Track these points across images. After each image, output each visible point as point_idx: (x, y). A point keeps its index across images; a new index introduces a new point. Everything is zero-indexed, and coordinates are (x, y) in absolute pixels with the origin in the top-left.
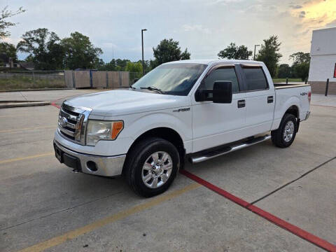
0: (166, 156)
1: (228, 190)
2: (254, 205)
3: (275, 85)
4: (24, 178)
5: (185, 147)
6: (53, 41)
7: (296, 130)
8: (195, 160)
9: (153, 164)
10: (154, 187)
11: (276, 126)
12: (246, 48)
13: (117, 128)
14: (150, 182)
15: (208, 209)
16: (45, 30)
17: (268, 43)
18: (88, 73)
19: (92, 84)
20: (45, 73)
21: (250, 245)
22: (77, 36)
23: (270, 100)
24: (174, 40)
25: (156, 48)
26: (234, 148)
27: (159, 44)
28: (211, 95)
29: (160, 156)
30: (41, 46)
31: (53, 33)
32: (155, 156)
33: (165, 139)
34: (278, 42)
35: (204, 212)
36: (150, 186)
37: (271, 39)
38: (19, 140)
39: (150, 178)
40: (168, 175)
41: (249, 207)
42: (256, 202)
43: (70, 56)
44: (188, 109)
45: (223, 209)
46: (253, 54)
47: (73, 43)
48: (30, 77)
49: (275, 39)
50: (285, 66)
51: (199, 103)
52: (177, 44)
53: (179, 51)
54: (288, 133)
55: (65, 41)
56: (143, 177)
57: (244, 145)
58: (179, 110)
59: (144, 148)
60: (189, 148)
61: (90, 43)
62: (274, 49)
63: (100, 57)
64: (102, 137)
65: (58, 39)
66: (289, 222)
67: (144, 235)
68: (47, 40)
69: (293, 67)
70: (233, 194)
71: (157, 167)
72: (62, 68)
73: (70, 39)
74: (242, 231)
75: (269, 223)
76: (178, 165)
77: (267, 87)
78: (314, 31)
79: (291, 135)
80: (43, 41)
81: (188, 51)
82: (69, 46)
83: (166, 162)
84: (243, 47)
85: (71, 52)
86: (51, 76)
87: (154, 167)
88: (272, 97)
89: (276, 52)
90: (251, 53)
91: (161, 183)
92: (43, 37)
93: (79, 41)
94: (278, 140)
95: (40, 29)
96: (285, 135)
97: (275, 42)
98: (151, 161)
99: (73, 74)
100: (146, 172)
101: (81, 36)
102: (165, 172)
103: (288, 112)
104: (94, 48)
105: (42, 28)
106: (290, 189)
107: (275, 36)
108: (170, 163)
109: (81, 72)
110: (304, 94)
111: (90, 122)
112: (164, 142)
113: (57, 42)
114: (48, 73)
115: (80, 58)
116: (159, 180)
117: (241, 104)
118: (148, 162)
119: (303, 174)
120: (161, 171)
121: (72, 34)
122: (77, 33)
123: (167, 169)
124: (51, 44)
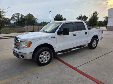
0: (47, 53)
1: (69, 63)
2: (76, 68)
3: (88, 28)
4: (5, 60)
5: (55, 50)
6: (22, 17)
7: (97, 43)
8: (58, 54)
9: (43, 55)
10: (44, 63)
11: (89, 42)
12: (86, 16)
13: (29, 44)
14: (42, 61)
15: (60, 69)
16: (19, 13)
17: (94, 14)
18: (32, 26)
19: (33, 30)
20: (19, 27)
21: (71, 81)
22: (29, 15)
23: (86, 33)
24: (61, 15)
26: (73, 50)
27: (56, 16)
29: (45, 53)
30: (18, 18)
31: (22, 14)
32: (44, 53)
34: (97, 13)
35: (59, 70)
36: (42, 62)
37: (95, 12)
38: (6, 49)
39: (42, 60)
41: (74, 69)
42: (77, 67)
43: (27, 21)
44: (55, 37)
45: (66, 70)
46: (89, 18)
47: (28, 17)
48: (15, 29)
49: (96, 12)
50: (101, 22)
51: (59, 35)
52: (62, 16)
54: (94, 44)
55: (25, 16)
56: (40, 60)
57: (77, 49)
58: (52, 38)
59: (39, 51)
60: (56, 50)
61: (34, 17)
63: (37, 21)
64: (25, 47)
65: (23, 16)
66: (87, 73)
67: (37, 78)
68: (20, 17)
69: (104, 21)
70: (71, 65)
71: (44, 56)
73: (27, 16)
74: (70, 76)
75: (79, 74)
76: (52, 56)
77: (85, 29)
78: (109, 9)
79: (96, 45)
80: (19, 17)
82: (27, 18)
83: (48, 55)
84: (85, 15)
85: (28, 20)
86: (21, 28)
87: (43, 56)
88: (87, 32)
89: (97, 17)
90: (88, 18)
91: (47, 61)
92: (18, 15)
93: (30, 16)
94: (90, 47)
95: (17, 13)
96: (93, 45)
97: (96, 13)
98: (42, 54)
99: (27, 27)
100: (41, 58)
101: (31, 15)
102: (48, 58)
103: (94, 37)
105: (18, 13)
106: (90, 63)
107: (96, 11)
109: (30, 26)
110: (100, 31)
111: (21, 42)
112: (46, 48)
113: (23, 17)
114: (21, 27)
115: (31, 22)
116: (46, 60)
117: (75, 35)
118: (41, 55)
119: (96, 58)
120: (46, 58)
121: (28, 14)
122: (29, 14)
123: (48, 57)
124: (21, 18)
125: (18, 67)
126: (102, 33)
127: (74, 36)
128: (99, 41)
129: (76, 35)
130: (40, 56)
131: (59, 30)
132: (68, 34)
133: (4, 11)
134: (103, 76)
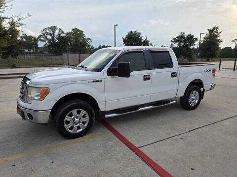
0: (83, 112)
1: (127, 137)
2: (139, 149)
5: (99, 107)
6: (60, 34)
7: (201, 96)
8: (106, 116)
9: (73, 117)
10: (75, 132)
11: (181, 94)
12: (193, 36)
13: (45, 92)
14: (71, 128)
15: (105, 149)
16: (55, 27)
17: (211, 31)
20: (55, 56)
23: (174, 75)
24: (138, 32)
25: (124, 37)
26: (141, 109)
27: (127, 34)
29: (79, 112)
30: (53, 38)
31: (60, 29)
32: (74, 112)
34: (219, 31)
35: (101, 151)
36: (71, 131)
37: (214, 28)
39: (70, 126)
40: (86, 125)
41: (135, 149)
42: (141, 147)
43: (71, 44)
44: (101, 81)
45: (115, 150)
46: (199, 40)
47: (73, 35)
48: (45, 58)
49: (217, 28)
51: (109, 77)
52: (140, 34)
53: (141, 39)
54: (193, 99)
55: (67, 34)
56: (66, 126)
57: (151, 107)
58: (93, 82)
59: (65, 106)
60: (102, 108)
61: (84, 35)
62: (216, 36)
64: (36, 98)
65: (63, 33)
67: (53, 162)
68: (56, 34)
69: (234, 49)
70: (129, 141)
71: (76, 120)
72: (66, 52)
73: (71, 32)
74: (118, 166)
75: (141, 161)
76: (94, 119)
79: (197, 101)
80: (54, 34)
81: (148, 39)
82: (70, 37)
83: (84, 116)
84: (190, 35)
85: (72, 41)
86: (58, 57)
87: (74, 119)
88: (175, 73)
89: (218, 38)
90: (196, 39)
91: (81, 130)
92: (54, 32)
93: (77, 34)
95: (52, 27)
96: (190, 100)
97: (217, 31)
98: (71, 115)
99: (68, 56)
100: (68, 122)
101: (78, 30)
102: (84, 123)
103: (192, 84)
104: (87, 38)
105: (53, 26)
106: (174, 140)
107: (217, 26)
108: (87, 117)
109: (73, 55)
110: (207, 71)
111: (29, 88)
112: (82, 102)
113: (63, 35)
114: (57, 55)
115: (77, 45)
116: (79, 128)
117: (147, 78)
118: (69, 116)
119: (190, 130)
120: (79, 122)
121: (72, 30)
122: (76, 28)
123: (85, 121)
124: (59, 37)
125: (24, 136)
126: (214, 75)
127: (145, 79)
128: (205, 93)
129: (149, 79)
130: (67, 118)
131: (111, 66)
132: (128, 76)
133: (20, 22)
134: (191, 170)
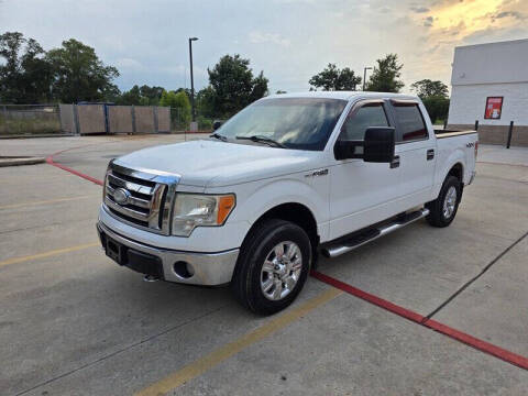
0: (293, 248)
2: (432, 318)
3: (436, 132)
5: (319, 234)
6: (32, 54)
7: (459, 198)
9: (275, 261)
10: (277, 299)
12: (353, 73)
13: (224, 205)
14: (270, 291)
15: (365, 329)
16: (17, 36)
17: (383, 64)
18: (101, 108)
20: (20, 109)
22: (74, 47)
23: (430, 155)
26: (383, 231)
27: (218, 62)
28: (359, 150)
29: (286, 248)
30: (12, 62)
31: (32, 41)
32: (279, 249)
33: (291, 220)
35: (362, 335)
36: (271, 296)
37: (388, 59)
39: (271, 285)
40: (294, 277)
41: (425, 322)
42: (434, 313)
44: (326, 172)
45: (390, 329)
46: (362, 81)
47: (66, 58)
49: (394, 58)
51: (339, 162)
53: (249, 75)
55: (53, 53)
56: (263, 284)
57: (396, 226)
58: (313, 174)
60: (325, 233)
61: (96, 58)
62: (393, 74)
64: (200, 221)
65: (40, 50)
66: (492, 342)
68: (21, 52)
70: (395, 304)
71: (281, 266)
72: (50, 99)
73: (62, 50)
74: (431, 363)
75: (464, 346)
76: (310, 262)
77: (426, 135)
79: (452, 207)
80: (14, 53)
81: (265, 76)
82: (60, 63)
84: (347, 70)
85: (64, 72)
86: (30, 114)
87: (276, 268)
88: (432, 151)
89: (396, 79)
91: (286, 292)
92: (14, 46)
93: (78, 55)
94: (436, 216)
95: (9, 34)
96: (445, 207)
97: (394, 63)
98: (272, 257)
99: (75, 110)
100: (266, 276)
101: (80, 46)
104: (105, 67)
107: (393, 55)
108: (299, 259)
109: (89, 108)
111: (179, 196)
113: (40, 56)
114: (26, 108)
115: (79, 83)
116: (283, 287)
117: (395, 163)
118: (269, 259)
120: (286, 272)
121: (64, 43)
122: (73, 41)
123: (294, 268)
124: (29, 58)
126: (476, 153)
127: (393, 166)
129: (398, 165)
131: (339, 136)
